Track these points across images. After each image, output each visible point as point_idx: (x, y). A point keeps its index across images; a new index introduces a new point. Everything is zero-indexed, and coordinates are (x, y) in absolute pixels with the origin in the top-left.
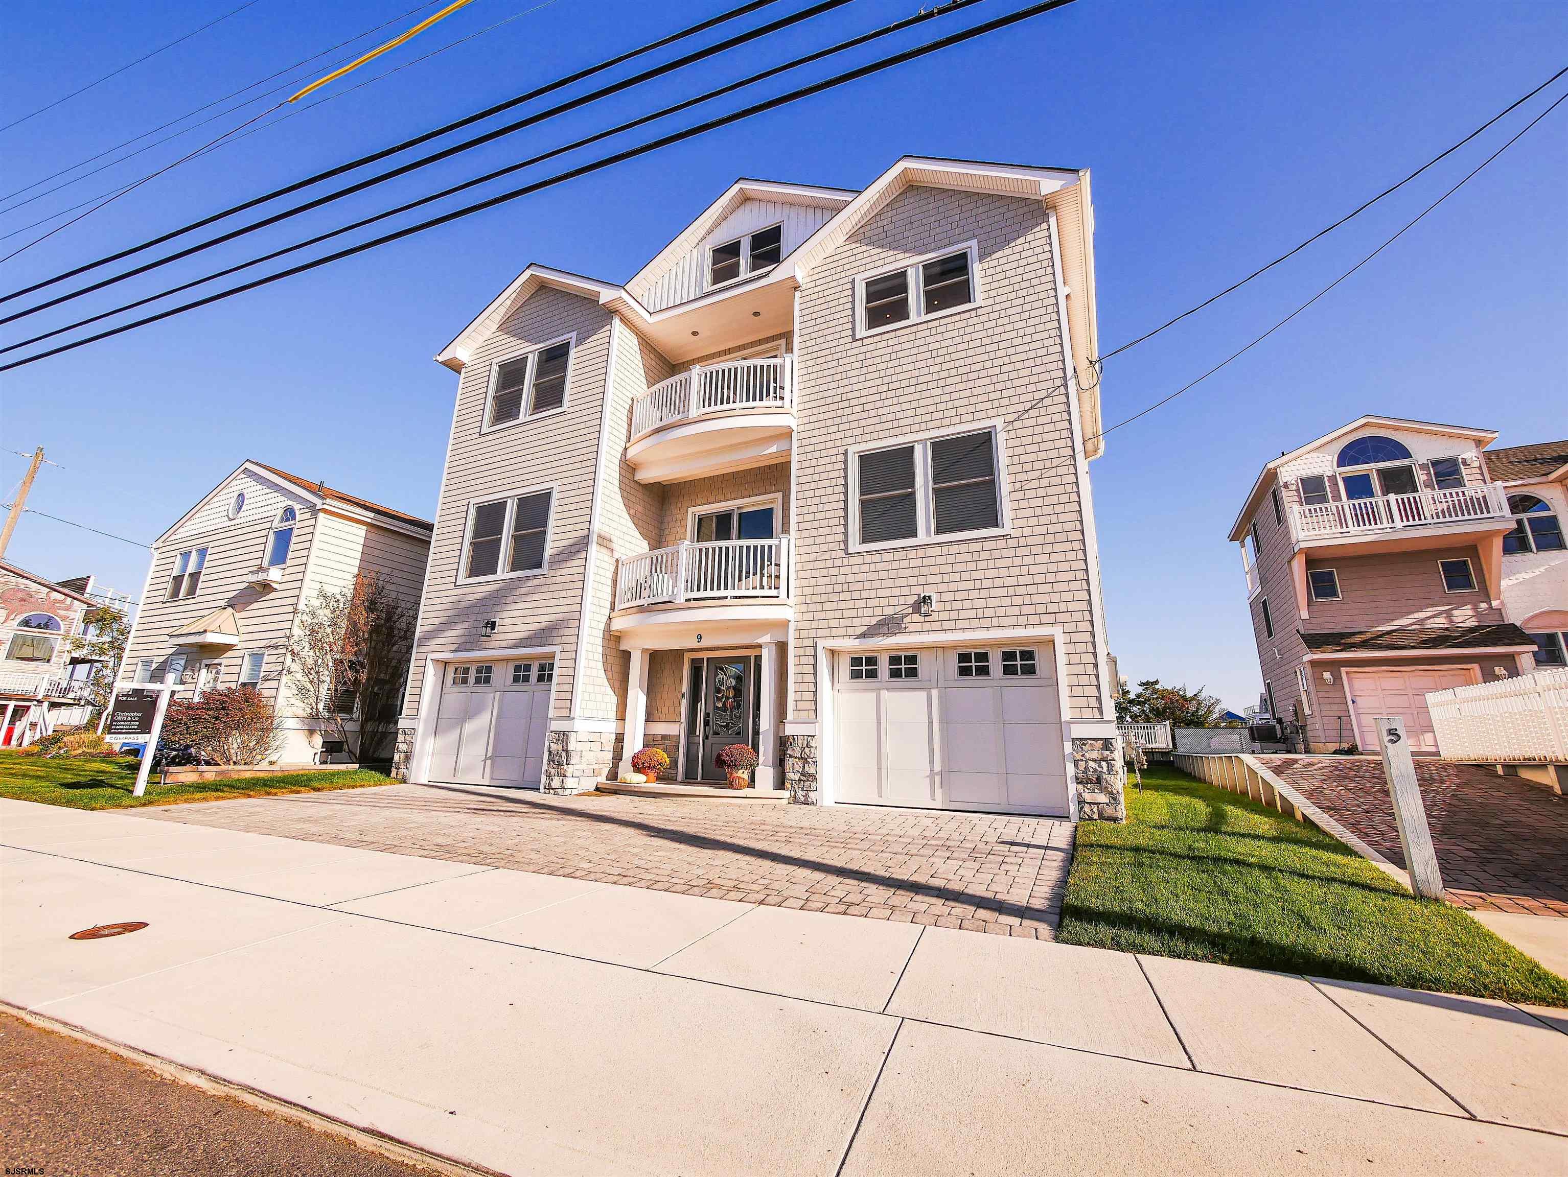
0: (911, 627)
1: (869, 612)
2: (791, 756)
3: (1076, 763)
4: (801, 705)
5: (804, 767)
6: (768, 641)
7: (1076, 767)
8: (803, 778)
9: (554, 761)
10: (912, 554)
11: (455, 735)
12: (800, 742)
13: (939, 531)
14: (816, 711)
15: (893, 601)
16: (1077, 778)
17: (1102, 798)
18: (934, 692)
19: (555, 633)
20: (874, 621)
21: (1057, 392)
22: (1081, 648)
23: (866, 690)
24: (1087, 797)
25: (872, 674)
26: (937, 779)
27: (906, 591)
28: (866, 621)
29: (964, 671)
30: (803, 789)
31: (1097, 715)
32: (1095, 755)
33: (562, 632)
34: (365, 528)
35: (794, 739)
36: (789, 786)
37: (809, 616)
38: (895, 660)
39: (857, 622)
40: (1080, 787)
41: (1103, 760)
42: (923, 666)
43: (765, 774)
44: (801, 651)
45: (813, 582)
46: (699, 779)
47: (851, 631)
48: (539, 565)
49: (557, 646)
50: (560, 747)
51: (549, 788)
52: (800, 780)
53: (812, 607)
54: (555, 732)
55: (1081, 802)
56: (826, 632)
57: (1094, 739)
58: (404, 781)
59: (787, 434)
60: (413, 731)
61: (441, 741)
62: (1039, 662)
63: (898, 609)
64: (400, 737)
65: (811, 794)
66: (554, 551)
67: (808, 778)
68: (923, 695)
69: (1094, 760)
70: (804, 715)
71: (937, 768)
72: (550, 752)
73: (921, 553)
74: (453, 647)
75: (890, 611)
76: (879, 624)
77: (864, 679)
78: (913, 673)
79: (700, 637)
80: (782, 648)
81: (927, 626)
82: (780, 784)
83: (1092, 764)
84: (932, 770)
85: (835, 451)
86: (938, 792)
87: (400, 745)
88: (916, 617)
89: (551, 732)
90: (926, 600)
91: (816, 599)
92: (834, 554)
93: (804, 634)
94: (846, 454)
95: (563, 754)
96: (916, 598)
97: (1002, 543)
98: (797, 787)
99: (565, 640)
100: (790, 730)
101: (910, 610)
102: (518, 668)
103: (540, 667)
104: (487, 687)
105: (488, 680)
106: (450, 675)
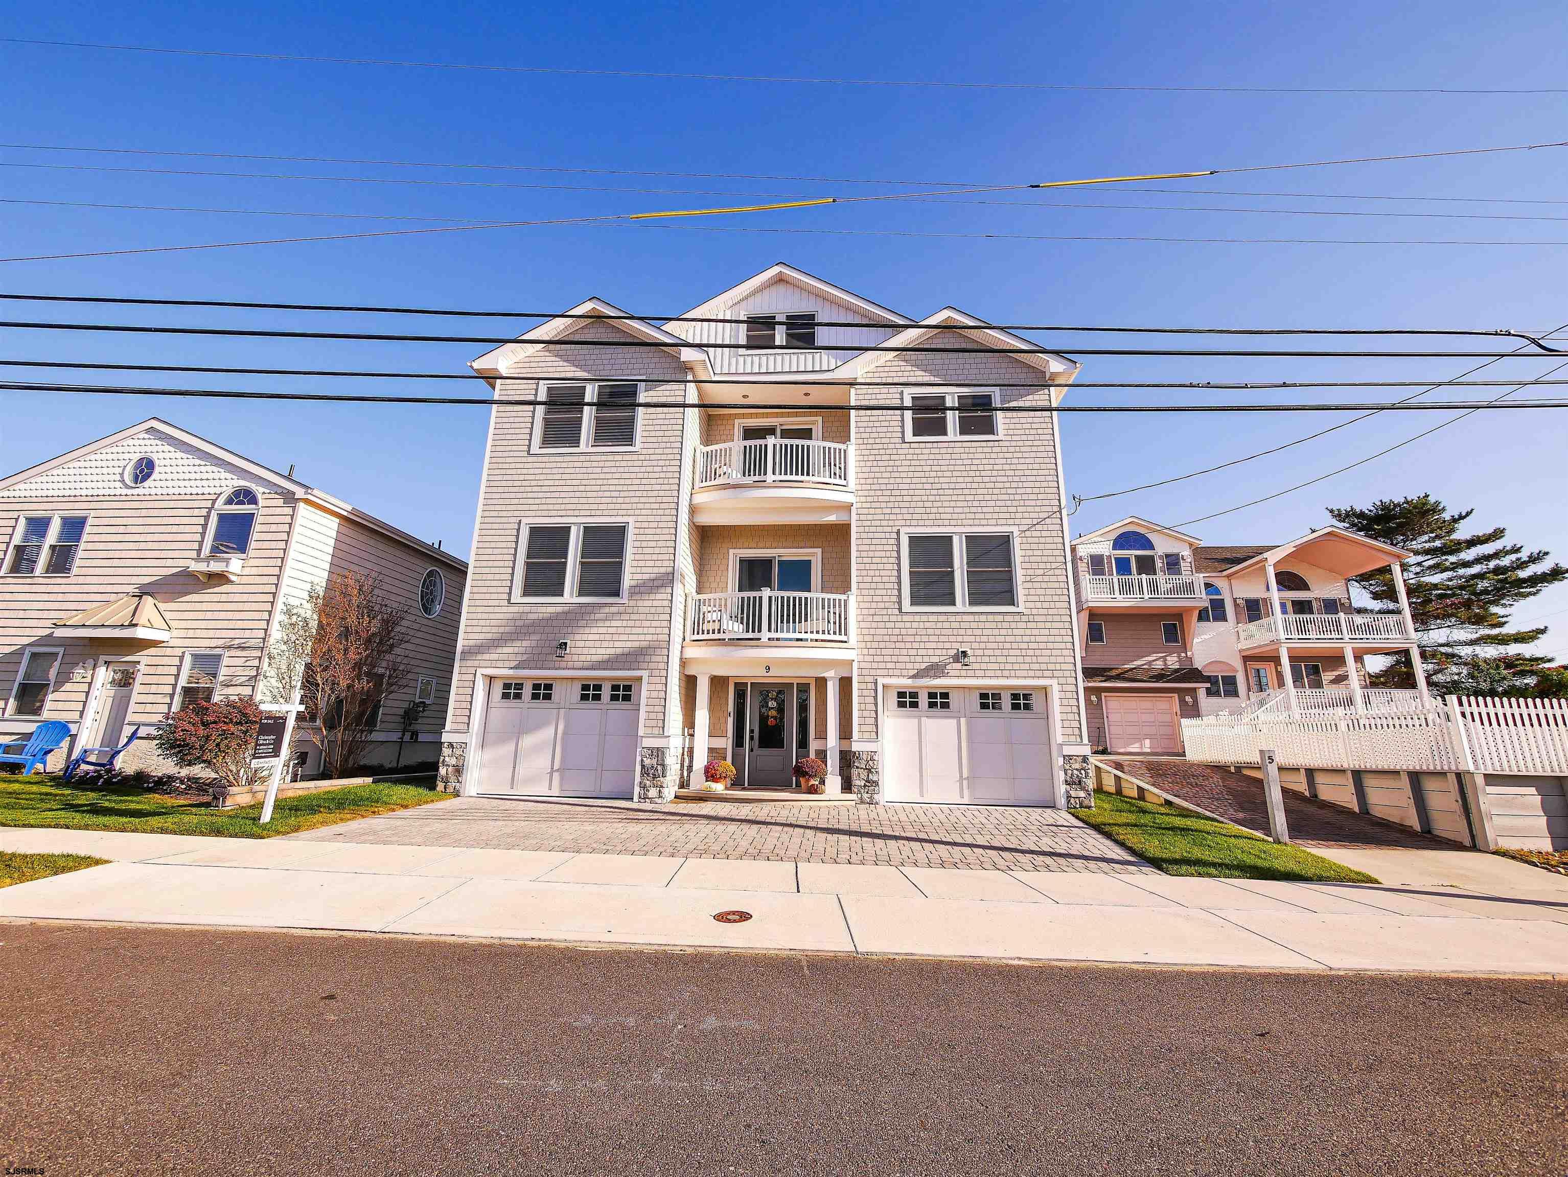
0: (952, 673)
1: (919, 659)
2: (857, 767)
3: (1066, 771)
4: (864, 728)
5: (868, 775)
6: (833, 675)
7: (1066, 774)
8: (867, 784)
9: (648, 775)
10: (952, 618)
11: (512, 747)
12: (865, 757)
13: (971, 603)
14: (877, 733)
15: (938, 652)
16: (1066, 781)
17: (1082, 794)
18: (963, 720)
19: (641, 658)
20: (923, 666)
21: (1054, 516)
22: (1069, 695)
23: (909, 717)
24: (1073, 793)
25: (915, 705)
26: (965, 783)
27: (948, 645)
28: (917, 666)
29: (984, 706)
30: (867, 793)
31: (1079, 740)
32: (1077, 766)
33: (647, 658)
34: (338, 520)
35: (859, 754)
36: (856, 790)
37: (870, 659)
38: (932, 695)
39: (909, 666)
40: (1068, 786)
41: (1082, 769)
42: (953, 700)
43: (833, 783)
44: (863, 686)
45: (872, 631)
46: (746, 785)
47: (905, 672)
48: (616, 594)
49: (644, 671)
50: (654, 762)
51: (644, 798)
52: (865, 786)
53: (872, 652)
54: (648, 748)
55: (1069, 797)
56: (885, 672)
57: (1077, 756)
58: (457, 794)
59: (848, 507)
60: (463, 745)
61: (490, 754)
62: (1036, 701)
63: (942, 658)
64: (446, 751)
65: (875, 796)
66: (633, 583)
67: (872, 784)
68: (954, 722)
69: (1077, 770)
70: (866, 735)
71: (965, 775)
72: (643, 766)
73: (959, 618)
74: (513, 664)
75: (935, 659)
76: (927, 669)
77: (908, 709)
78: (945, 706)
79: (768, 669)
80: (845, 684)
81: (964, 673)
82: (847, 789)
83: (1075, 772)
84: (961, 776)
85: (889, 529)
86: (966, 792)
87: (447, 759)
88: (959, 666)
89: (643, 748)
90: (964, 653)
91: (875, 645)
92: (890, 612)
93: (865, 672)
94: (898, 532)
95: (659, 768)
96: (955, 651)
97: (1017, 618)
98: (862, 791)
99: (652, 665)
100: (855, 747)
101: (951, 660)
102: (585, 687)
103: (615, 688)
104: (546, 704)
105: (548, 697)
106: (498, 690)
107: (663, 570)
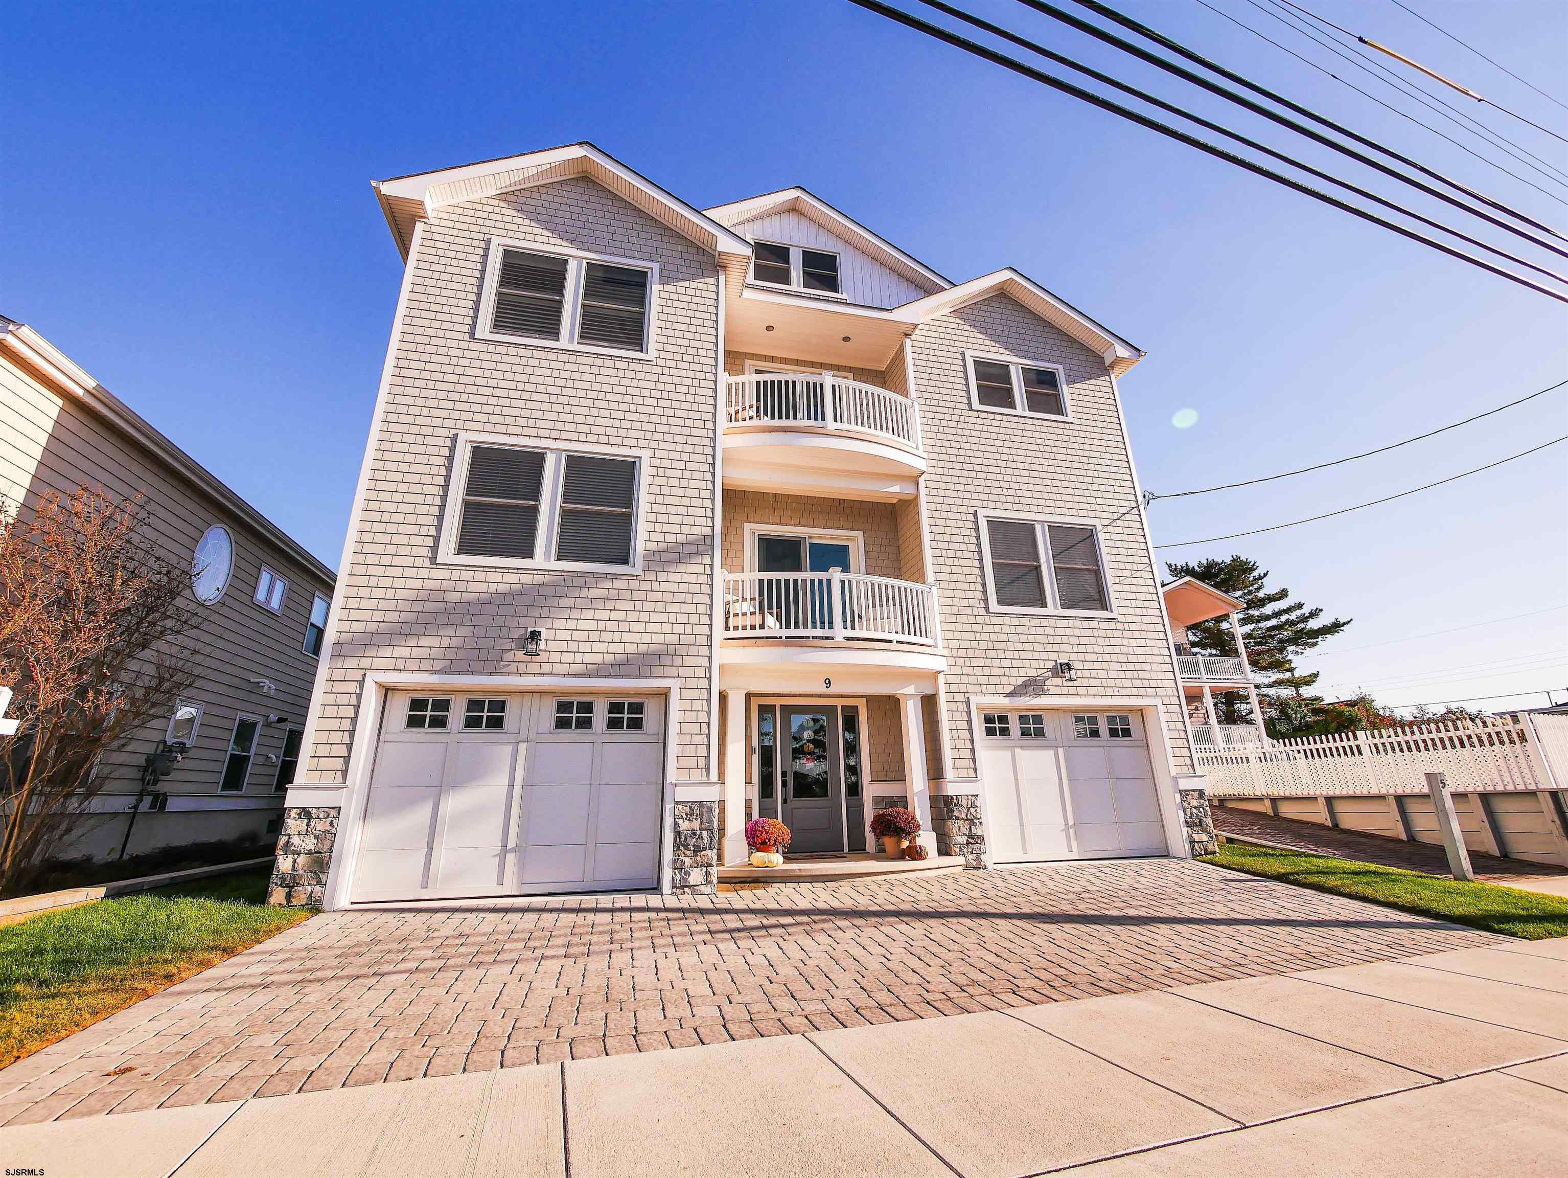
0: (1053, 690)
1: (1014, 672)
2: (957, 818)
3: (1184, 809)
4: (959, 763)
5: (970, 828)
6: (913, 692)
7: (1185, 813)
8: (970, 840)
9: (686, 847)
10: (1045, 623)
11: (423, 813)
12: (964, 803)
13: (1063, 606)
14: (975, 769)
15: (1035, 664)
16: (1187, 822)
17: (1205, 837)
18: (1061, 751)
19: (666, 660)
20: (1020, 681)
21: (1132, 512)
22: (1175, 717)
23: (998, 748)
24: (1196, 837)
25: (1005, 732)
26: (1072, 831)
27: (1044, 656)
28: (1013, 681)
29: (1081, 733)
30: (972, 853)
31: (1192, 771)
32: (1195, 803)
33: (678, 661)
34: (60, 402)
35: (957, 799)
36: (957, 850)
37: (958, 670)
38: (1024, 720)
39: (1005, 680)
40: (1189, 829)
41: (1200, 807)
42: (1049, 725)
43: (927, 839)
44: (953, 706)
45: (958, 635)
47: (1000, 689)
48: (625, 561)
49: (672, 680)
50: (696, 825)
51: (681, 886)
52: (968, 843)
53: (960, 661)
54: (684, 803)
55: (1192, 842)
56: (977, 689)
57: (1194, 791)
58: (315, 907)
59: (915, 479)
60: (333, 813)
61: (377, 830)
62: (1134, 725)
63: (1040, 672)
64: (293, 824)
65: (982, 856)
66: (652, 546)
67: (975, 839)
68: (1051, 753)
69: (1195, 807)
70: (963, 773)
71: (1071, 822)
72: (677, 833)
73: (1052, 622)
74: (438, 665)
75: (1032, 673)
76: (1025, 685)
77: (998, 737)
78: (1040, 733)
79: (828, 683)
80: (929, 703)
81: (1072, 691)
82: (944, 850)
83: (1194, 810)
84: (1066, 823)
85: (964, 509)
86: (1074, 844)
87: (296, 840)
88: (1058, 681)
89: (677, 803)
90: (1068, 666)
91: (962, 653)
92: (975, 611)
93: (954, 688)
94: (975, 515)
95: (705, 834)
96: (1053, 663)
97: (1112, 625)
98: (965, 851)
99: (684, 672)
100: (951, 789)
101: (1050, 674)
102: (564, 707)
103: (615, 707)
104: (492, 734)
105: (496, 723)
106: (400, 710)
107: (696, 530)
